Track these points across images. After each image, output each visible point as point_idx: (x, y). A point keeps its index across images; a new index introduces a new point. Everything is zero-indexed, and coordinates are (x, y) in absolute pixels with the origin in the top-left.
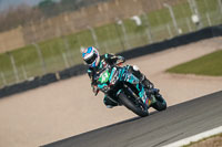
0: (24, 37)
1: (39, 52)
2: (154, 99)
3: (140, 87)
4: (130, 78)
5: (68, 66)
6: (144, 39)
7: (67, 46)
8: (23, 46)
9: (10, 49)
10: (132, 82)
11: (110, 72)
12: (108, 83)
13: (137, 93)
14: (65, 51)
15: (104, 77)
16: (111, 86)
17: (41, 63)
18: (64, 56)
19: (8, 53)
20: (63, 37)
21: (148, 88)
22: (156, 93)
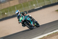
0: (19, 2)
1: (23, 6)
2: (36, 24)
3: (31, 21)
4: (28, 19)
5: (30, 9)
6: (50, 2)
7: (30, 4)
8: (18, 4)
9: (15, 5)
10: (29, 20)
11: (22, 17)
12: (22, 20)
13: (30, 23)
14: (29, 5)
15: (21, 19)
16: (23, 21)
17: (23, 8)
18: (29, 7)
19: (14, 6)
20: (29, 2)
21: (34, 21)
22: (36, 22)
